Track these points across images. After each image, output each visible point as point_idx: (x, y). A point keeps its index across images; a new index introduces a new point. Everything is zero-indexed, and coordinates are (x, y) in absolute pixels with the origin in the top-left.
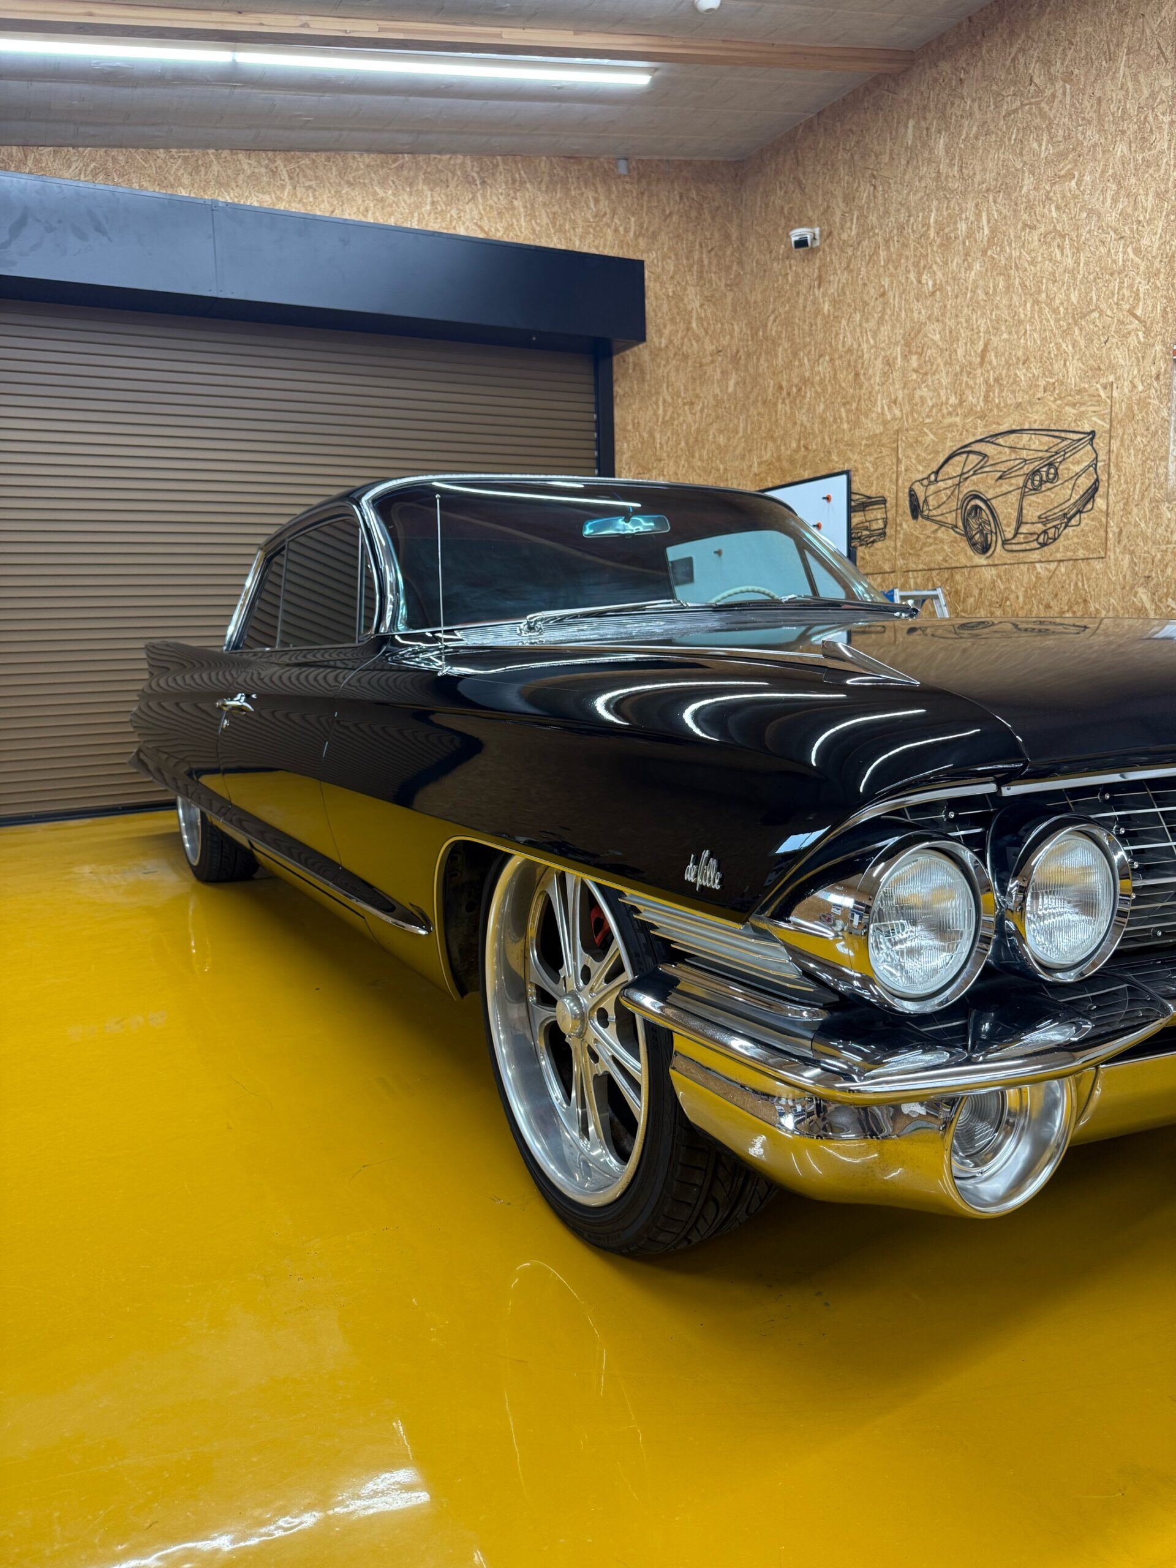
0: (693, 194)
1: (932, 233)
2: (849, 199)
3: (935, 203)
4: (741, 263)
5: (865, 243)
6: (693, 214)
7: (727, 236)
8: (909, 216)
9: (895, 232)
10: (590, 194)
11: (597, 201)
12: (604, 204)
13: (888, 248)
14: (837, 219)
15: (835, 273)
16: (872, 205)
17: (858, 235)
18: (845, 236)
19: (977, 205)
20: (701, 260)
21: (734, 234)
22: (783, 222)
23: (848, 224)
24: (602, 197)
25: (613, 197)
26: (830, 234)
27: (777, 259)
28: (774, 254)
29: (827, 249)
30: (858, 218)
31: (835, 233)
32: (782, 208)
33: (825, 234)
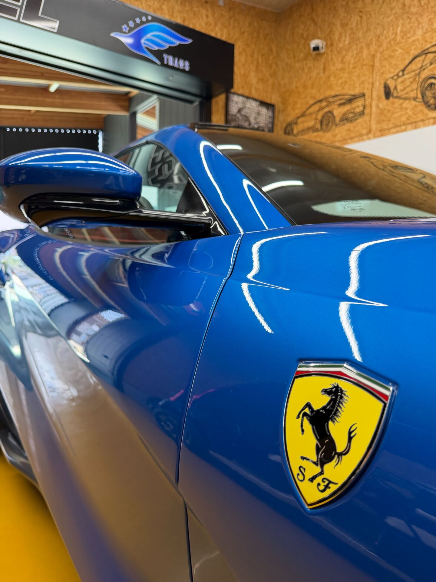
0: (256, 24)
1: (398, 38)
2: (343, 25)
3: (401, 21)
4: (277, 65)
5: (354, 47)
6: (255, 34)
7: (271, 50)
8: (384, 30)
9: (374, 39)
10: (204, 12)
11: (207, 16)
12: (211, 19)
13: (369, 49)
14: (337, 36)
15: (334, 64)
16: (359, 26)
17: (349, 43)
18: (341, 45)
19: (430, 20)
20: (258, 59)
21: (274, 50)
22: (303, 41)
23: (343, 38)
24: (210, 15)
25: (216, 16)
26: (332, 45)
27: (298, 61)
28: (297, 59)
29: (330, 53)
30: (350, 35)
31: (335, 44)
32: (302, 35)
33: (329, 45)
